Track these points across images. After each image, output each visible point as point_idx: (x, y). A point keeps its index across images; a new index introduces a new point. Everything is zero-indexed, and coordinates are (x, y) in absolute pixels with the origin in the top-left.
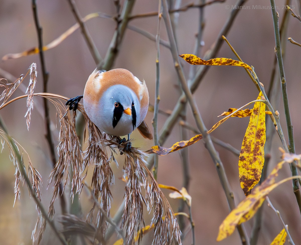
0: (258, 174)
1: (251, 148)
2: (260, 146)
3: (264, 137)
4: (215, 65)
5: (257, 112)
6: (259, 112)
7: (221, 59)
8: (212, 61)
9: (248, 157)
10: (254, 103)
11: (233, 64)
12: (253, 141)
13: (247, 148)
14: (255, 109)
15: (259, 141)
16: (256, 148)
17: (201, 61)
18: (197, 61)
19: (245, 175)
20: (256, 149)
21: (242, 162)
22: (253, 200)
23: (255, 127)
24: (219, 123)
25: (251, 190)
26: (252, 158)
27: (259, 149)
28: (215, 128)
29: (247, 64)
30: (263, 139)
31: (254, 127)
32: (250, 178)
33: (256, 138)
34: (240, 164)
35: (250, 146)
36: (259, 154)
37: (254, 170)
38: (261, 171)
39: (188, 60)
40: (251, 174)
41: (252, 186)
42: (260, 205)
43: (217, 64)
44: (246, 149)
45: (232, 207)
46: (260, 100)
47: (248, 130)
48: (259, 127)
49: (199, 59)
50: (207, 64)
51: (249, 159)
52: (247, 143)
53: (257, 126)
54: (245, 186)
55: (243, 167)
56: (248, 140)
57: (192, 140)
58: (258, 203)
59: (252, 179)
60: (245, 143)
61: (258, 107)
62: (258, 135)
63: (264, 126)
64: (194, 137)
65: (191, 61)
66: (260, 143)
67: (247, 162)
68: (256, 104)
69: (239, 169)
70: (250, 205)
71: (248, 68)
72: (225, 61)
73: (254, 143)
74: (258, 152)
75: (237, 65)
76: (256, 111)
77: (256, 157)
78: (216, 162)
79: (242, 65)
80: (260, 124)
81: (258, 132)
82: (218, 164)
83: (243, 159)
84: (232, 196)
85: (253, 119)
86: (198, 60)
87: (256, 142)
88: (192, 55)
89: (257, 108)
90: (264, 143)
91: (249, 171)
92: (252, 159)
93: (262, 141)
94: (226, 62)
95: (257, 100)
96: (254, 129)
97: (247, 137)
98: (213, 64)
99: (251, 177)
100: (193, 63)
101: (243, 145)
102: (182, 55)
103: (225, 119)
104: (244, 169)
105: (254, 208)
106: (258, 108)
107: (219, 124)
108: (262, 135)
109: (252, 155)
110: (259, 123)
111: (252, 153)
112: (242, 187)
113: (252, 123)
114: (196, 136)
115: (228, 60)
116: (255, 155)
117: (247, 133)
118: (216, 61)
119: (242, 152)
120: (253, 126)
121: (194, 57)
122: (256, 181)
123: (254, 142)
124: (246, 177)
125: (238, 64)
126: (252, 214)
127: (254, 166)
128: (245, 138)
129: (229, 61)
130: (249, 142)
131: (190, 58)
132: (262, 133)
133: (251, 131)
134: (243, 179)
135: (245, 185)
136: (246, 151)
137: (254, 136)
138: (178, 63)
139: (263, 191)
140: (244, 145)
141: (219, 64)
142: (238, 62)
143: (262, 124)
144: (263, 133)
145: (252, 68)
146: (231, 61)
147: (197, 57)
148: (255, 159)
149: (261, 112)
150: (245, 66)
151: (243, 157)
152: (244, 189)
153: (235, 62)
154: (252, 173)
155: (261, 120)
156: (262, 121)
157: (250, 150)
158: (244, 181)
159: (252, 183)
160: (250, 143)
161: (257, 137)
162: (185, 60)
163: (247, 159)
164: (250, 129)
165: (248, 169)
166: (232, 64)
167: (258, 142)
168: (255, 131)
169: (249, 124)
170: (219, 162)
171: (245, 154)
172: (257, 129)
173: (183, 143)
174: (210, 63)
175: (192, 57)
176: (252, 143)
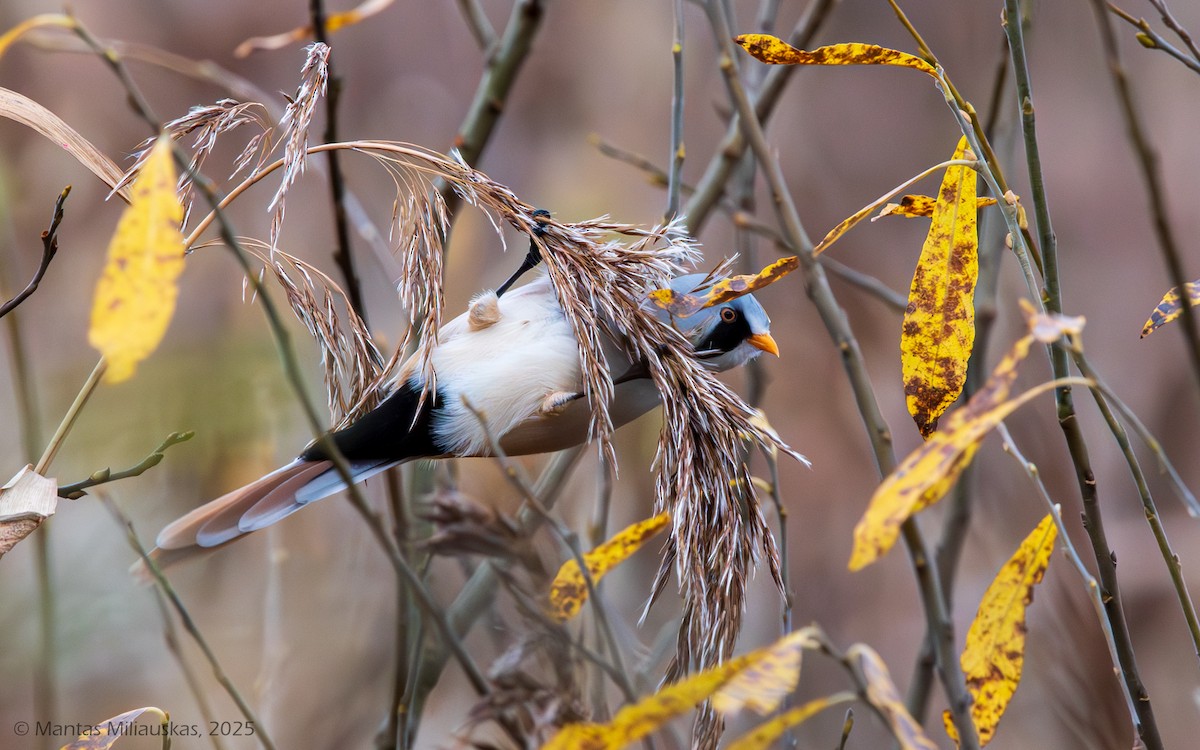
0: (958, 372)
1: (938, 299)
2: (961, 293)
3: (972, 267)
4: (832, 62)
5: (954, 197)
6: (959, 195)
7: (850, 46)
8: (825, 51)
9: (929, 323)
10: (944, 170)
11: (884, 60)
12: (941, 277)
13: (924, 299)
14: (948, 187)
15: (959, 277)
16: (949, 298)
17: (793, 53)
18: (781, 55)
19: (919, 375)
20: (952, 302)
21: (910, 338)
22: (947, 449)
23: (948, 236)
24: (843, 225)
25: (936, 419)
26: (939, 327)
27: (959, 300)
28: (834, 240)
29: (922, 60)
30: (970, 273)
31: (945, 238)
32: (936, 386)
33: (951, 268)
34: (907, 343)
35: (934, 291)
36: (960, 315)
37: (946, 362)
38: (966, 366)
39: (757, 52)
40: (936, 372)
41: (939, 407)
42: (965, 463)
43: (838, 61)
44: (923, 302)
45: (886, 468)
46: (960, 161)
47: (928, 246)
48: (959, 238)
49: (787, 48)
50: (809, 62)
51: (931, 329)
52: (926, 284)
53: (953, 233)
54: (919, 407)
55: (915, 354)
56: (928, 276)
57: (766, 272)
58: (961, 456)
59: (941, 386)
60: (918, 286)
61: (954, 181)
62: (957, 263)
63: (972, 237)
64: (774, 265)
65: (765, 52)
66: (962, 284)
67: (926, 339)
68: (949, 171)
69: (903, 357)
70: (941, 464)
71: (927, 71)
72: (862, 53)
73: (944, 285)
74: (957, 311)
75: (894, 61)
76: (950, 194)
77: (950, 323)
78: (840, 338)
79: (910, 61)
80: (962, 230)
81: (956, 253)
82: (844, 345)
83: (912, 330)
84: (886, 435)
85: (942, 215)
86: (783, 49)
87: (950, 282)
88: (767, 37)
89: (951, 184)
90: (974, 284)
91: (932, 364)
92: (939, 330)
93: (968, 277)
94: (864, 55)
95: (953, 161)
96: (944, 243)
97: (926, 266)
98: (825, 63)
99: (937, 382)
100: (770, 59)
101: (913, 291)
102: (739, 37)
103: (861, 215)
104: (918, 358)
105: (950, 472)
106: (954, 184)
107: (844, 228)
108: (967, 260)
109: (939, 317)
110: (960, 225)
111: (939, 312)
112: (913, 410)
113: (939, 227)
114: (779, 263)
115: (870, 49)
116: (947, 318)
117: (924, 256)
118: (835, 53)
119: (910, 309)
120: (942, 236)
121: (773, 43)
122: (951, 393)
123: (945, 281)
124: (923, 382)
125: (896, 60)
126: (945, 487)
127: (945, 350)
128: (920, 269)
129: (872, 52)
130: (930, 283)
131: (760, 44)
132: (966, 254)
133: (936, 251)
134: (914, 387)
135: (920, 404)
136: (922, 306)
137: (944, 262)
138: (729, 55)
139: (975, 422)
140: (917, 291)
141: (844, 61)
142: (897, 54)
143: (966, 228)
144: (970, 256)
145: (940, 71)
146: (877, 52)
147: (781, 43)
148: (948, 331)
149: (963, 195)
150: (919, 66)
151: (913, 324)
152: (916, 418)
153: (890, 54)
154: (939, 370)
155: (963, 218)
156: (968, 222)
157: (934, 303)
158: (916, 394)
159: (940, 399)
160: (932, 284)
161: (954, 268)
162: (747, 51)
163: (925, 331)
164: (933, 243)
165: (927, 359)
166: (881, 61)
167: (956, 283)
168: (947, 249)
169: (931, 231)
170: (847, 340)
171: (919, 317)
172: (955, 243)
173: (742, 282)
174: (820, 57)
175: (768, 43)
176: (939, 285)
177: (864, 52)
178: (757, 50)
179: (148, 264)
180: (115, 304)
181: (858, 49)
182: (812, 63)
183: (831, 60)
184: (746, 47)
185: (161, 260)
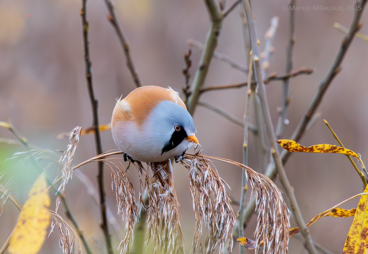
1: (355, 250)
2: (365, 248)
4: (317, 152)
6: (366, 208)
7: (324, 145)
8: (314, 147)
10: (360, 197)
11: (338, 151)
12: (357, 241)
13: (350, 250)
14: (361, 204)
15: (364, 241)
16: (360, 250)
17: (301, 148)
18: (296, 148)
20: (361, 252)
23: (360, 225)
27: (364, 251)
29: (353, 152)
31: (359, 225)
33: (361, 237)
35: (354, 247)
39: (286, 147)
43: (319, 151)
44: (349, 251)
46: (367, 193)
47: (352, 228)
48: (365, 225)
49: (298, 145)
50: (307, 151)
52: (351, 244)
53: (362, 223)
56: (352, 240)
60: (347, 244)
61: (364, 202)
62: (364, 235)
65: (289, 147)
66: (366, 244)
68: (362, 198)
71: (355, 156)
72: (329, 148)
73: (358, 244)
75: (341, 152)
76: (362, 207)
79: (348, 152)
80: (366, 222)
81: (363, 231)
85: (358, 215)
86: (297, 146)
87: (360, 244)
88: (290, 141)
89: (363, 203)
94: (330, 149)
95: (364, 193)
96: (359, 227)
97: (351, 236)
98: (314, 151)
100: (291, 150)
101: (345, 246)
102: (279, 141)
106: (364, 203)
110: (365, 220)
113: (357, 220)
115: (332, 146)
117: (350, 232)
118: (318, 148)
120: (358, 224)
121: (292, 143)
123: (358, 243)
125: (343, 151)
128: (348, 237)
129: (333, 148)
130: (352, 243)
131: (287, 144)
132: (367, 232)
133: (355, 230)
136: (349, 253)
137: (358, 235)
138: (275, 148)
140: (347, 246)
141: (322, 151)
142: (343, 149)
145: (360, 157)
146: (335, 148)
147: (296, 143)
150: (351, 154)
153: (340, 149)
155: (367, 217)
157: (354, 251)
160: (353, 244)
161: (362, 238)
162: (282, 146)
164: (354, 227)
166: (336, 151)
167: (363, 244)
168: (360, 229)
169: (353, 222)
172: (363, 228)
174: (312, 149)
175: (291, 143)
176: (356, 244)
177: (330, 148)
178: (286, 146)
179: (34, 223)
180: (20, 237)
181: (327, 147)
182: (308, 152)
183: (316, 151)
184: (282, 145)
185: (40, 221)
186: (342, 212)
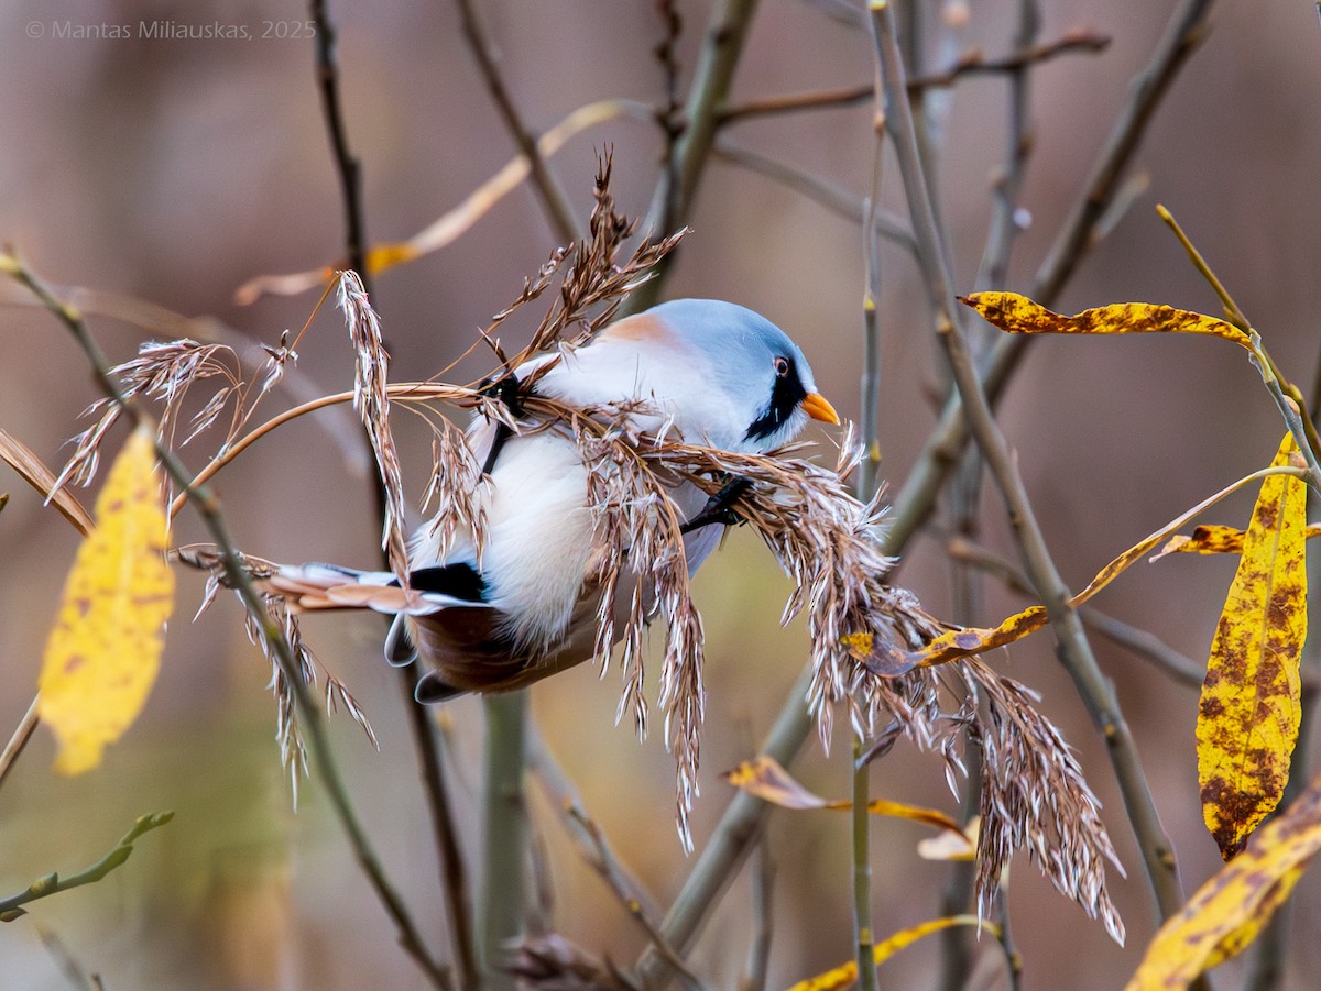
0: (1277, 770)
1: (1249, 666)
2: (1283, 657)
3: (1299, 621)
4: (1104, 330)
5: (1274, 519)
6: (1282, 516)
7: (1129, 306)
8: (1093, 315)
9: (1236, 700)
10: (1260, 481)
11: (1177, 326)
12: (1255, 635)
13: (1230, 665)
14: (1266, 506)
15: (1281, 634)
16: (1266, 665)
17: (1048, 318)
18: (1030, 321)
19: (1219, 772)
20: (1269, 670)
21: (1209, 721)
22: (1254, 879)
23: (1265, 576)
24: (1119, 561)
25: (1245, 837)
26: (1250, 706)
27: (1280, 667)
28: (1104, 585)
29: (1231, 326)
30: (1296, 630)
31: (1260, 579)
32: (1244, 789)
33: (1268, 621)
34: (1204, 728)
35: (1244, 655)
36: (1281, 689)
37: (1260, 755)
38: (1288, 762)
39: (996, 317)
40: (1247, 769)
41: (1249, 821)
42: (1280, 898)
43: (1111, 328)
44: (1228, 670)
45: (1169, 907)
46: (1284, 467)
47: (1236, 591)
48: (1281, 579)
49: (1038, 311)
50: (1071, 330)
51: (1240, 708)
52: (1233, 645)
53: (1272, 571)
54: (1220, 820)
55: (1215, 743)
56: (1236, 632)
57: (1008, 625)
58: (1276, 887)
59: (1253, 790)
60: (1221, 647)
61: (1274, 497)
62: (1278, 613)
63: (1300, 577)
64: (1020, 616)
65: (1008, 317)
66: (1285, 645)
67: (1231, 722)
68: (1268, 483)
69: (1198, 749)
70: (1248, 899)
71: (1238, 339)
72: (1145, 318)
73: (1258, 646)
74: (1276, 682)
75: (1191, 327)
76: (1269, 515)
77: (1267, 701)
78: (1105, 719)
79: (1212, 326)
80: (1285, 567)
81: (1275, 599)
82: (1110, 730)
83: (1212, 709)
84: (1169, 858)
85: (1257, 544)
86: (1036, 313)
87: (1266, 641)
88: (1011, 296)
89: (1270, 500)
90: (1301, 646)
91: (1239, 759)
92: (1251, 709)
93: (1292, 635)
94: (1149, 319)
95: (1273, 468)
96: (1259, 585)
97: (1232, 618)
98: (1096, 329)
99: (1246, 784)
100: (1015, 326)
101: (1213, 654)
102: (972, 296)
103: (1145, 547)
104: (1220, 750)
105: (1259, 911)
106: (1275, 502)
107: (1121, 565)
108: (1291, 610)
109: (1251, 692)
110: (1282, 560)
111: (1250, 683)
112: (1212, 825)
113: (1251, 562)
114: (1027, 613)
115: (1158, 310)
116: (1263, 693)
117: (1230, 604)
118: (1108, 317)
119: (1211, 680)
120: (1256, 575)
121: (1018, 305)
122: (1267, 801)
123: (1259, 639)
124: (1228, 784)
125: (1194, 325)
126: (1252, 931)
127: (1258, 737)
128: (1224, 623)
129: (1159, 315)
130: (1238, 642)
131: (1001, 306)
132: (1291, 602)
133: (1247, 597)
134: (1215, 791)
135: (1222, 815)
136: (1227, 676)
137: (1259, 613)
138: (948, 316)
139: (1295, 840)
140: (1219, 654)
141: (1121, 328)
142: (1195, 318)
143: (1291, 565)
144: (1295, 605)
145: (1255, 342)
146: (1166, 315)
147: (1031, 303)
148: (1263, 711)
149: (1288, 517)
150: (1225, 334)
151: (1215, 701)
152: (1217, 835)
153: (1185, 317)
154: (1250, 767)
155: (1286, 550)
156: (1293, 556)
157: (1244, 671)
158: (1218, 801)
159: (1251, 809)
160: (1242, 644)
161: (1272, 621)
162: (983, 315)
163: (1231, 711)
164: (1243, 585)
165: (1233, 752)
166: (1172, 326)
167: (1275, 642)
168: (1263, 594)
169: (1240, 568)
170: (1113, 721)
171: (1223, 691)
172: (1274, 586)
173: (974, 637)
174: (1085, 324)
175: (1012, 304)
176: (1251, 646)
177: (1149, 315)
178: (997, 315)
181: (1140, 311)
182: (1074, 332)
183: (1102, 328)
184: (982, 309)
186: (1226, 537)
